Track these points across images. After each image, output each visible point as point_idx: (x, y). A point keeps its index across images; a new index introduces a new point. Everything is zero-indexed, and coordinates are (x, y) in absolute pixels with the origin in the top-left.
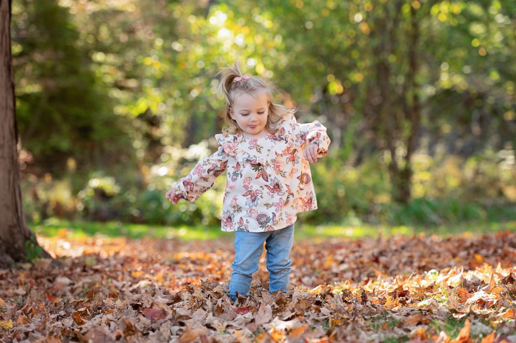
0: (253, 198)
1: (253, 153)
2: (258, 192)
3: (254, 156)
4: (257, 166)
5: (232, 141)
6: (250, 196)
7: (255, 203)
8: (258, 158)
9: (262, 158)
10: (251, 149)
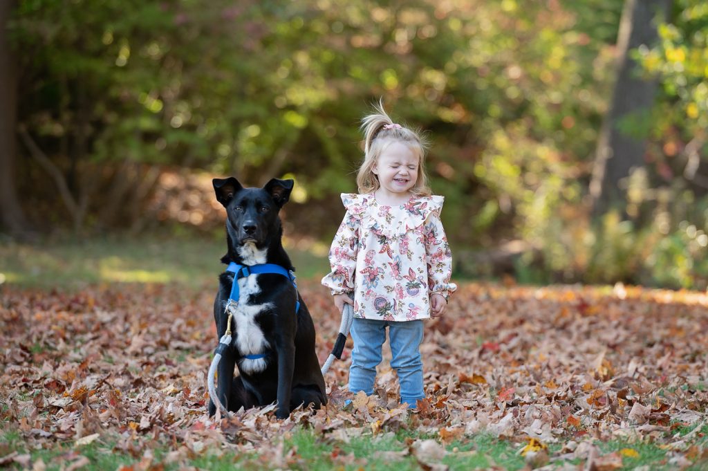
0: (372, 277)
1: (382, 221)
2: (378, 270)
3: (382, 226)
4: (383, 239)
5: (361, 204)
6: (368, 274)
7: (374, 283)
8: (385, 229)
9: (389, 230)
10: (380, 216)
